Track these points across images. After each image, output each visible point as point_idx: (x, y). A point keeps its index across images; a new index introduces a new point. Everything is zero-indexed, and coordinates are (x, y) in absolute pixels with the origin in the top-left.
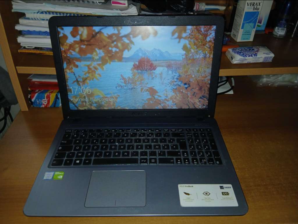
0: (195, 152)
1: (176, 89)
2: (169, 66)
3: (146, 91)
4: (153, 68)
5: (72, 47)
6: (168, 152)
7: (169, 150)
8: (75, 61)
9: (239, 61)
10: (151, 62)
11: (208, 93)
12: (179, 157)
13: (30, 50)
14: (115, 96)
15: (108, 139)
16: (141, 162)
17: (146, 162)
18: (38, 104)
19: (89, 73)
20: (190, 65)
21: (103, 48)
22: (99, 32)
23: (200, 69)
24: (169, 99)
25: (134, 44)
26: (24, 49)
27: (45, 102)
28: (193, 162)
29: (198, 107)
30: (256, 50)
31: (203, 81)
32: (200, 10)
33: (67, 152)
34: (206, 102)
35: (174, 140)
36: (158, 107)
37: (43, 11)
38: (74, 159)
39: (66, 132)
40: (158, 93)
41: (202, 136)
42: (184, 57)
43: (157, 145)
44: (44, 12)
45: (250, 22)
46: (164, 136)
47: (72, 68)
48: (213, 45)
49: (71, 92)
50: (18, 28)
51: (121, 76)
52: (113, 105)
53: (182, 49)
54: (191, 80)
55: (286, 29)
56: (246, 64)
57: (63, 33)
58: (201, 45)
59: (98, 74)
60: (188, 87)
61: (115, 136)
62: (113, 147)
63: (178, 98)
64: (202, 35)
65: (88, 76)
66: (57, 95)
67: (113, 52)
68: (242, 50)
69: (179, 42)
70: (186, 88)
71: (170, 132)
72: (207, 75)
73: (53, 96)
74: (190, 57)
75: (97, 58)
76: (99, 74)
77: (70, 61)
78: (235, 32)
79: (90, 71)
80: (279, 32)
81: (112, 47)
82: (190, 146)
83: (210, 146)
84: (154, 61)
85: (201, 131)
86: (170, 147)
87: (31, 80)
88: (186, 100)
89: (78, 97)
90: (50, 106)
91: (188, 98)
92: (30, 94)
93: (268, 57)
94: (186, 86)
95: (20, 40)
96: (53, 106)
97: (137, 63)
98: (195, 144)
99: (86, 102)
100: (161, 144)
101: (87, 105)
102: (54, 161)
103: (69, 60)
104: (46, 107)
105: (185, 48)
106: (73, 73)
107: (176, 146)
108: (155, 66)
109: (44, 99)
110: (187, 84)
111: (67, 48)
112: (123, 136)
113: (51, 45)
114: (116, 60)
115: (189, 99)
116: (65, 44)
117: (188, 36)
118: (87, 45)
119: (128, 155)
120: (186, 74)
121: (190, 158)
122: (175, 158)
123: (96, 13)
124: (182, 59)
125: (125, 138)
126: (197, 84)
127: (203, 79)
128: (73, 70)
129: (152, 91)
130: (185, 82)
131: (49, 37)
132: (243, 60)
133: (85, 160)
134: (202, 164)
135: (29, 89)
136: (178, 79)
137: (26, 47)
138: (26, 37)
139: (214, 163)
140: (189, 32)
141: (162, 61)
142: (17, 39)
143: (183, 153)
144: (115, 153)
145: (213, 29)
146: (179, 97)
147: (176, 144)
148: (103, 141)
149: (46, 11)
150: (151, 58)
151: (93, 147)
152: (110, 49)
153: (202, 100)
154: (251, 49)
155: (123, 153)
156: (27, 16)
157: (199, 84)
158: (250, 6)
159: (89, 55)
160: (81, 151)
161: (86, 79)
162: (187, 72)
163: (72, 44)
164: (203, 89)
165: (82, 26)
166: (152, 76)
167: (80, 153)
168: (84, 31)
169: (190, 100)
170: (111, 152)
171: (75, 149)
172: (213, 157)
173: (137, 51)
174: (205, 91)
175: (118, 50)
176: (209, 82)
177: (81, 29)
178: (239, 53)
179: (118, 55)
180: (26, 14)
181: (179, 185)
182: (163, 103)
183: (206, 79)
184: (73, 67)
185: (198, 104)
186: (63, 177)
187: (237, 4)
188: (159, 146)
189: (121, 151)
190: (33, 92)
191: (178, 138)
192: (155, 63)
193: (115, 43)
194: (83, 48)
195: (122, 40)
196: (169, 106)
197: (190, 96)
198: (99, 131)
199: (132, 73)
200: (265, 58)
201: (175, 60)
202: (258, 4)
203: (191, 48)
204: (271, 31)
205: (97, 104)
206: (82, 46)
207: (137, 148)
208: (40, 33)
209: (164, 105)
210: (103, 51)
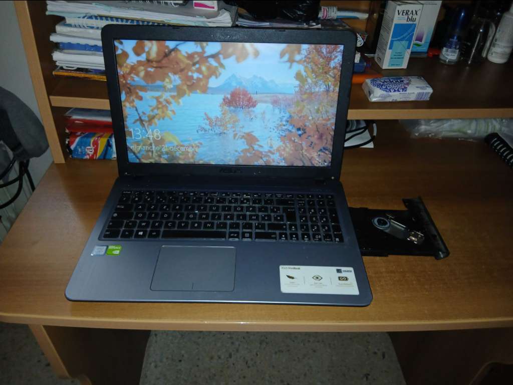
0: (307, 226)
1: (285, 136)
2: (275, 102)
3: (241, 138)
4: (251, 104)
5: (135, 70)
6: (269, 225)
7: (270, 222)
8: (138, 91)
9: (380, 98)
10: (249, 96)
11: (332, 143)
12: (285, 232)
13: (69, 71)
14: (195, 144)
15: (184, 205)
16: (230, 237)
17: (237, 237)
18: (79, 153)
19: (158, 108)
20: (305, 102)
21: (179, 73)
22: (175, 49)
23: (321, 108)
24: (274, 150)
25: (224, 68)
26: (62, 71)
27: (91, 150)
28: (303, 238)
29: (317, 164)
30: (406, 81)
31: (323, 125)
32: (329, 18)
33: (125, 221)
34: (329, 157)
35: (278, 209)
36: (259, 162)
37: (91, 14)
38: (135, 229)
39: (123, 194)
40: (258, 141)
41: (319, 204)
42: (297, 89)
43: (254, 215)
44: (93, 17)
45: (401, 40)
46: (265, 204)
47: (133, 101)
48: (339, 73)
49: (131, 136)
50: (54, 38)
51: (206, 114)
52: (193, 158)
53: (294, 77)
54: (307, 124)
55: (459, 51)
56: (390, 102)
57: (122, 50)
58: (322, 73)
59: (171, 111)
60: (303, 134)
61: (194, 201)
62: (191, 216)
63: (287, 150)
64: (323, 58)
65: (157, 113)
66: (108, 142)
67: (194, 80)
68: (386, 82)
69: (290, 67)
70: (300, 135)
71: (274, 198)
72: (330, 117)
73: (102, 142)
74: (306, 90)
75: (170, 86)
76: (173, 111)
77: (131, 91)
78: (380, 54)
79: (160, 106)
80: (448, 55)
81: (193, 72)
82: (301, 218)
83: (329, 218)
84: (254, 94)
85: (319, 198)
86: (273, 219)
87: (70, 117)
88: (300, 153)
89: (142, 144)
90: (97, 157)
91: (302, 150)
92: (68, 138)
93: (423, 93)
94: (300, 132)
95: (57, 56)
96: (102, 158)
97: (229, 96)
98: (308, 215)
99: (152, 152)
100: (260, 214)
101: (154, 156)
102: (107, 231)
103: (129, 88)
104: (92, 159)
105: (298, 76)
106: (135, 109)
107: (282, 217)
108: (256, 102)
109: (90, 146)
110: (301, 130)
111: (128, 70)
112: (206, 201)
113: (104, 66)
114: (198, 91)
115: (304, 151)
116: (125, 65)
117: (304, 59)
118: (156, 67)
119: (212, 227)
120: (300, 115)
121: (300, 233)
122: (278, 232)
123: (170, 20)
124: (294, 93)
125: (208, 205)
126: (316, 130)
127: (324, 122)
128: (135, 103)
129: (250, 139)
130: (298, 127)
131: (102, 53)
132: (385, 97)
133: (151, 232)
134: (315, 241)
135: (67, 131)
136: (288, 122)
137: (65, 68)
138: (65, 53)
139: (332, 240)
140: (304, 53)
141: (265, 95)
142: (52, 54)
143: (291, 226)
144: (193, 224)
145: (339, 50)
146: (289, 148)
147: (281, 214)
148: (177, 207)
149: (96, 15)
150: (250, 90)
151: (163, 215)
152: (190, 74)
153: (323, 154)
154: (399, 81)
155: (206, 224)
156: (68, 21)
157: (319, 130)
158: (402, 15)
159: (158, 83)
160: (146, 219)
161: (154, 117)
162: (301, 111)
163: (135, 65)
164: (324, 137)
165: (150, 39)
166: (251, 115)
167: (144, 222)
168: (152, 47)
169: (305, 153)
170: (188, 223)
171: (137, 217)
172: (331, 233)
173: (230, 78)
174: (327, 140)
175: (201, 76)
176: (333, 127)
177: (148, 44)
178: (380, 86)
179: (201, 84)
180: (66, 18)
181: (281, 267)
182: (266, 156)
183: (329, 122)
184: (135, 100)
185: (317, 159)
186: (120, 252)
187: (383, 12)
188: (257, 216)
189: (203, 222)
190: (73, 135)
191: (285, 206)
192: (255, 97)
193: (197, 66)
194: (150, 71)
195: (208, 62)
196: (274, 161)
197: (305, 148)
198: (171, 193)
199: (222, 111)
200: (419, 94)
201: (284, 93)
202: (414, 12)
203: (308, 77)
204: (436, 54)
205: (169, 155)
206: (149, 69)
207: (225, 218)
208: (86, 48)
209: (267, 160)
210: (180, 77)
